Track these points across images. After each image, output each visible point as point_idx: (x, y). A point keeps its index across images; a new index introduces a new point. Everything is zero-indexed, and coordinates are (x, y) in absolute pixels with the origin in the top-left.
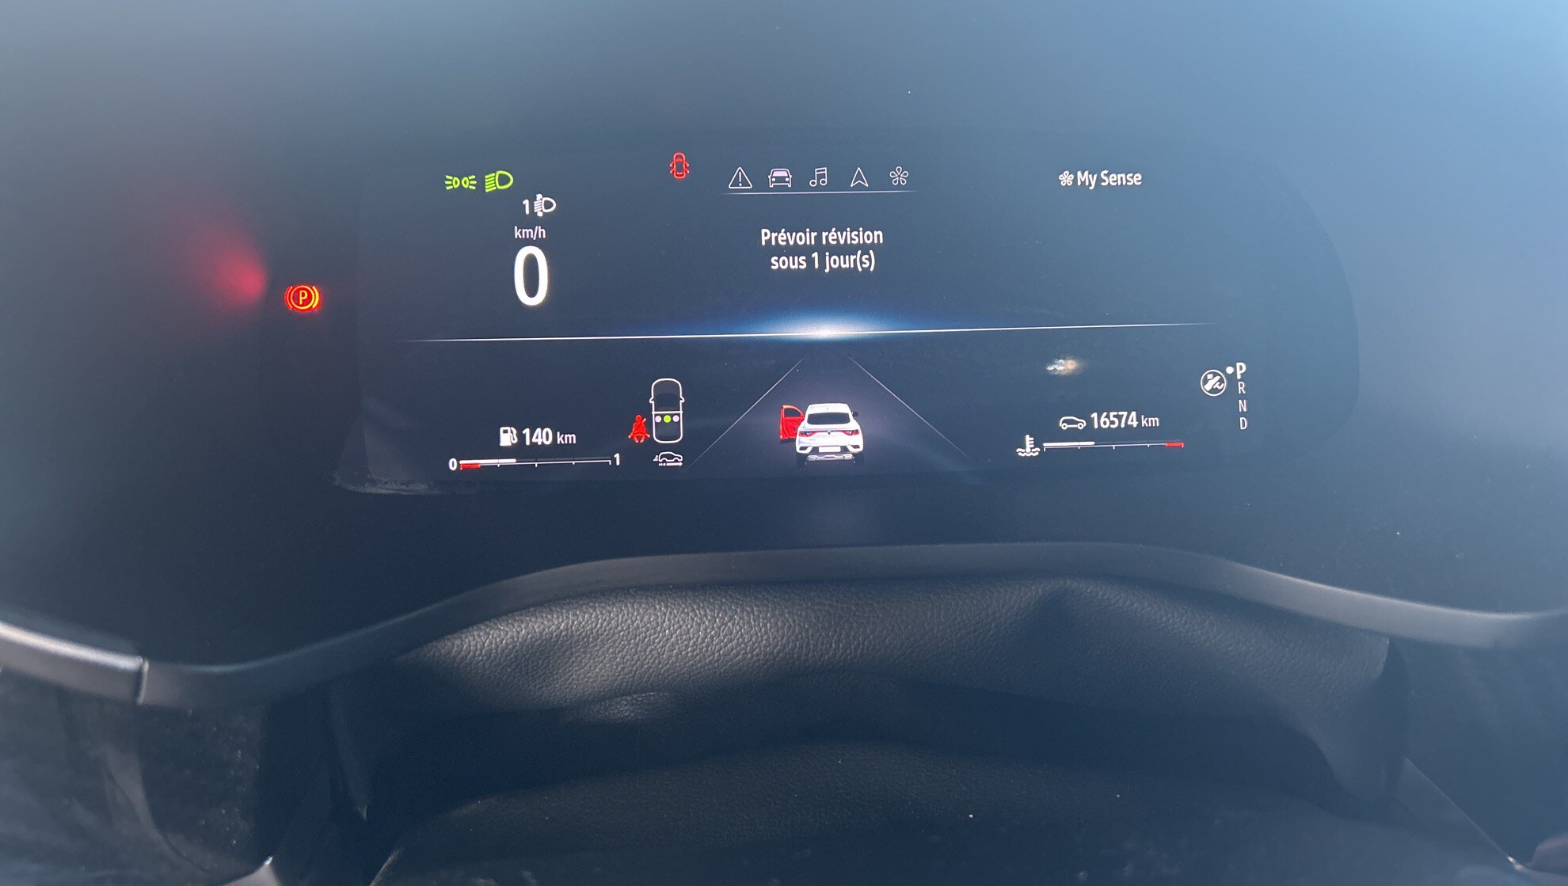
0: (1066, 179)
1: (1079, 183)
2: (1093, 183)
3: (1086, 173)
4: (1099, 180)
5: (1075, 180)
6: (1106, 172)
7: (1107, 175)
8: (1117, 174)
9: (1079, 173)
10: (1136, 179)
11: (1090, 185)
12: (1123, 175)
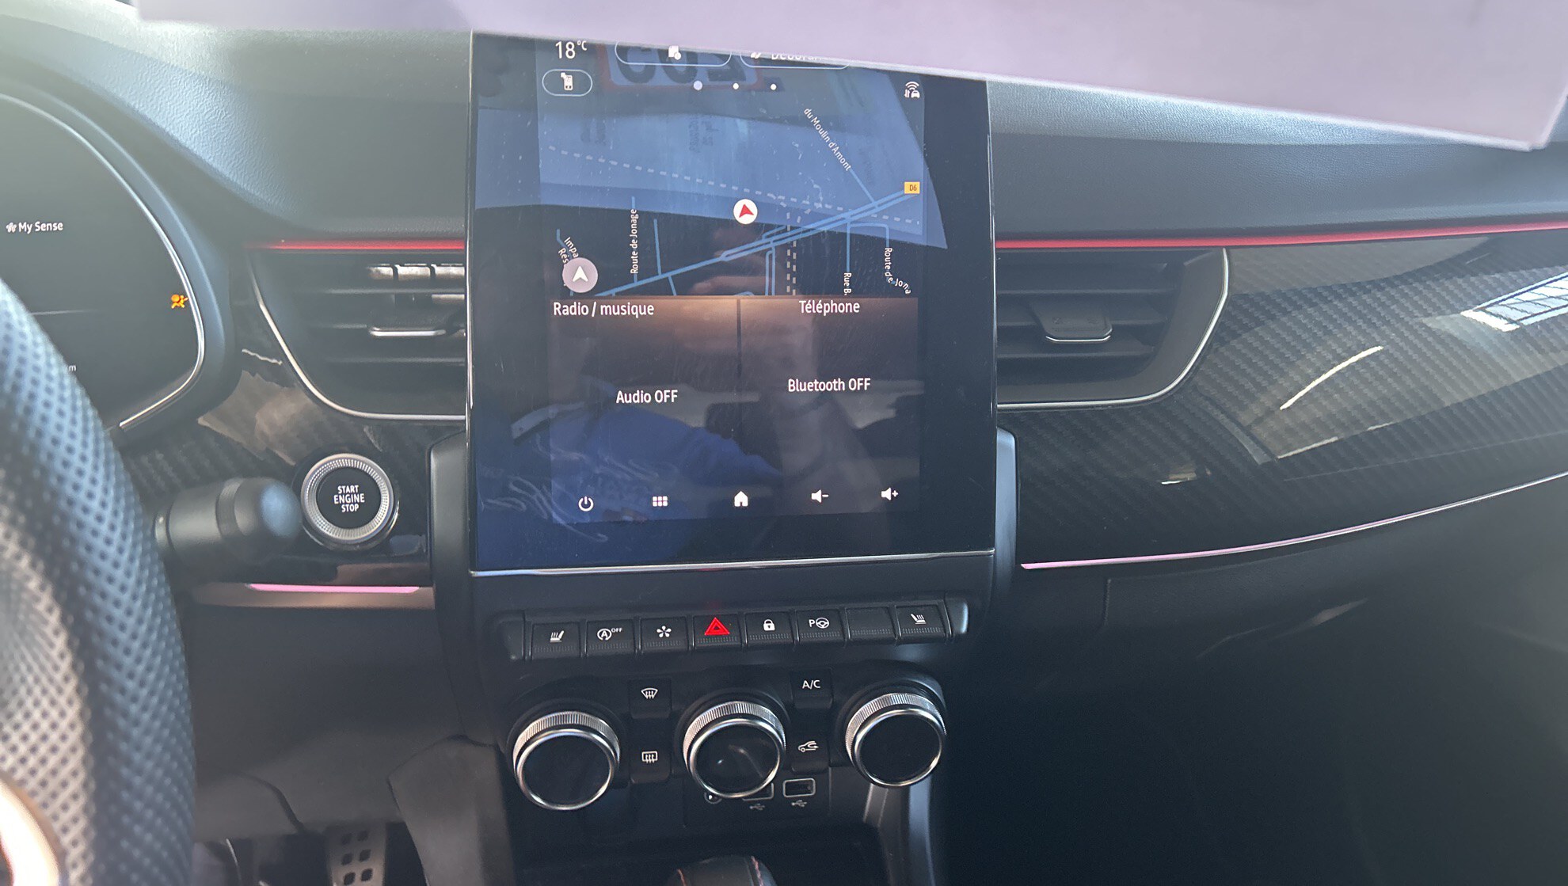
0: (11, 228)
1: (20, 230)
2: (30, 229)
3: (25, 223)
4: (34, 228)
5: (17, 228)
6: (38, 223)
7: (40, 225)
8: (46, 224)
9: (20, 224)
10: (60, 227)
11: (28, 230)
12: (50, 224)
